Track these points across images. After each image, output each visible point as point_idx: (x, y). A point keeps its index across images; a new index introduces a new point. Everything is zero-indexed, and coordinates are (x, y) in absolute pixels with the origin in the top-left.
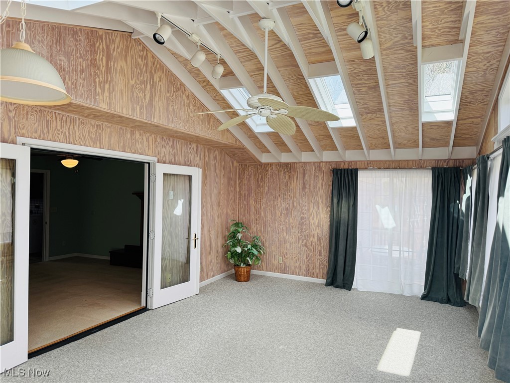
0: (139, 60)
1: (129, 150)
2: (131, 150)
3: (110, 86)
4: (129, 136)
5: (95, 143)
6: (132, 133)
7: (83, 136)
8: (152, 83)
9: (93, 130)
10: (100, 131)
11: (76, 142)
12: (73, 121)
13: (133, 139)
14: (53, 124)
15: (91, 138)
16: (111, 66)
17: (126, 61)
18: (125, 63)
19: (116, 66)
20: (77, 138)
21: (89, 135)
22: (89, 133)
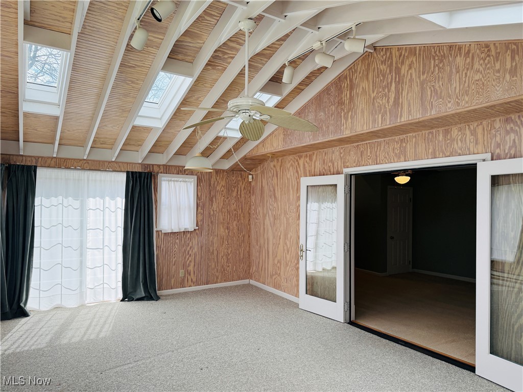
0: (381, 67)
1: (441, 154)
2: (443, 153)
3: (352, 113)
4: (441, 138)
5: (399, 158)
6: (447, 132)
7: (388, 154)
8: (397, 80)
9: (397, 146)
10: (404, 145)
11: (382, 162)
12: (379, 144)
13: (448, 140)
14: (365, 152)
15: (396, 154)
16: (354, 95)
17: (367, 79)
18: (367, 82)
19: (358, 91)
20: (383, 158)
21: (393, 152)
22: (394, 150)
